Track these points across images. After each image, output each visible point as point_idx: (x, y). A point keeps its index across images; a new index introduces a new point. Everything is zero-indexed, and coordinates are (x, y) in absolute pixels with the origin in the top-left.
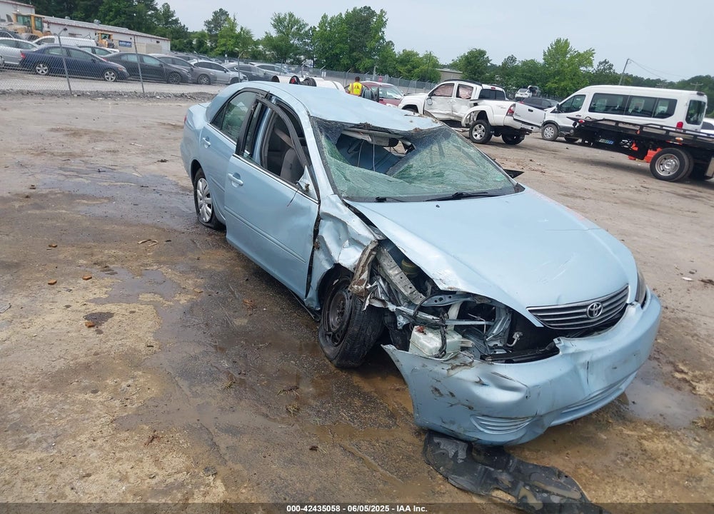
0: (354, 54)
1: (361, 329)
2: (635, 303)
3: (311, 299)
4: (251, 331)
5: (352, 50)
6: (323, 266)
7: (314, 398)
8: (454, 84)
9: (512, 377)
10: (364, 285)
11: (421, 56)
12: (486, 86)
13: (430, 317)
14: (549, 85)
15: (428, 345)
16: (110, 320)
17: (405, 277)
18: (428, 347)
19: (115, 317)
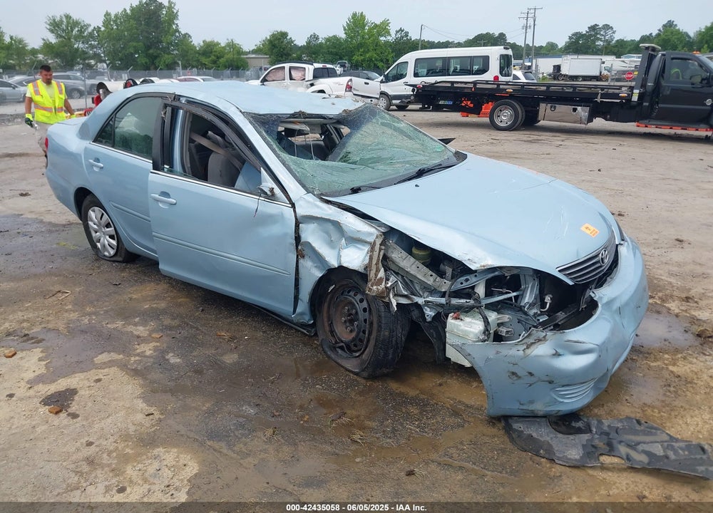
0: (151, 51)
1: (391, 331)
2: (622, 242)
3: (302, 314)
4: (249, 366)
5: (148, 48)
6: (312, 273)
7: (369, 418)
8: (284, 67)
9: (584, 341)
10: (384, 283)
11: (223, 45)
12: (317, 65)
13: (463, 301)
14: (356, 58)
15: (472, 330)
16: (76, 398)
17: (421, 266)
18: (473, 332)
19: (81, 392)
